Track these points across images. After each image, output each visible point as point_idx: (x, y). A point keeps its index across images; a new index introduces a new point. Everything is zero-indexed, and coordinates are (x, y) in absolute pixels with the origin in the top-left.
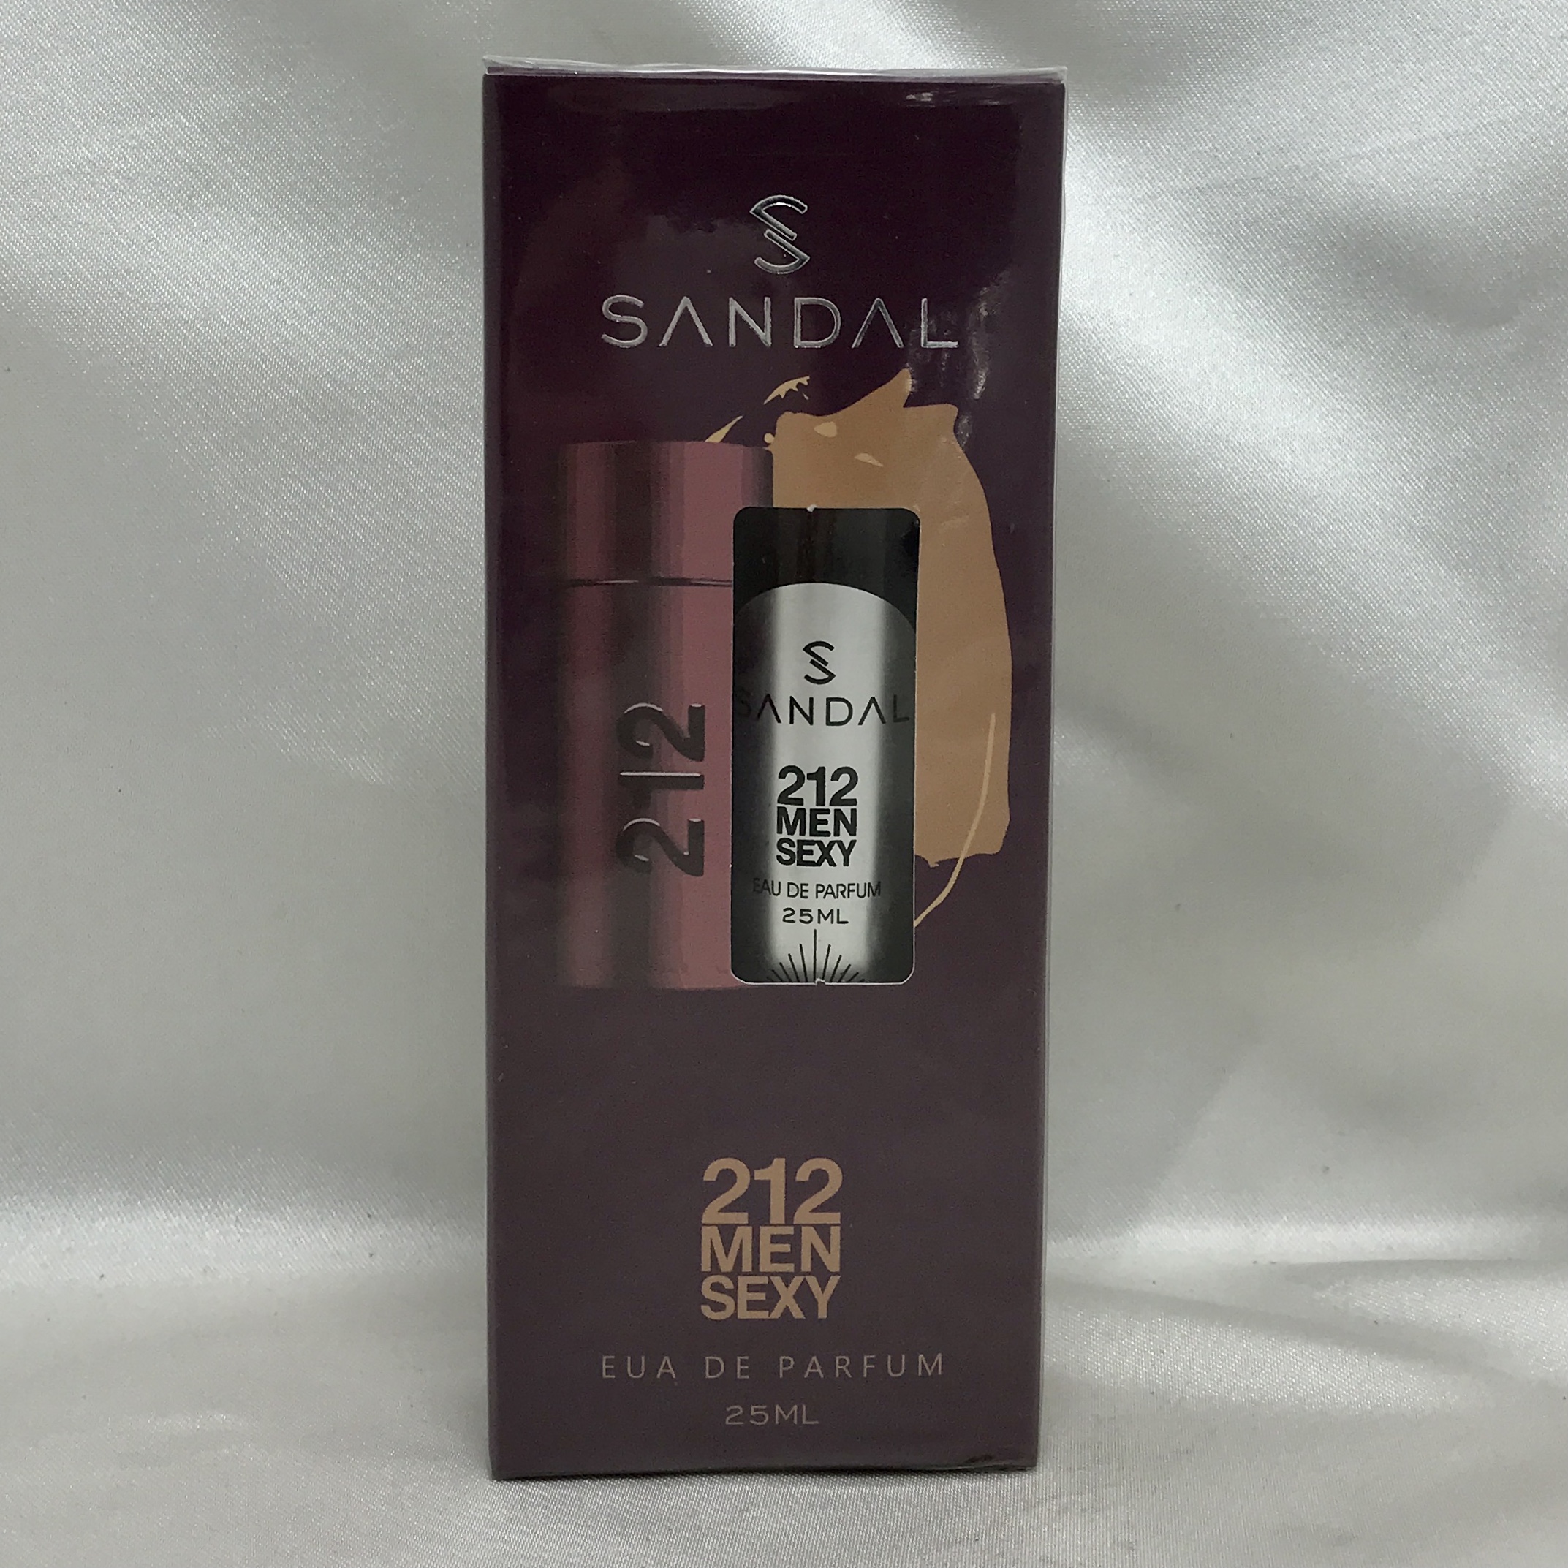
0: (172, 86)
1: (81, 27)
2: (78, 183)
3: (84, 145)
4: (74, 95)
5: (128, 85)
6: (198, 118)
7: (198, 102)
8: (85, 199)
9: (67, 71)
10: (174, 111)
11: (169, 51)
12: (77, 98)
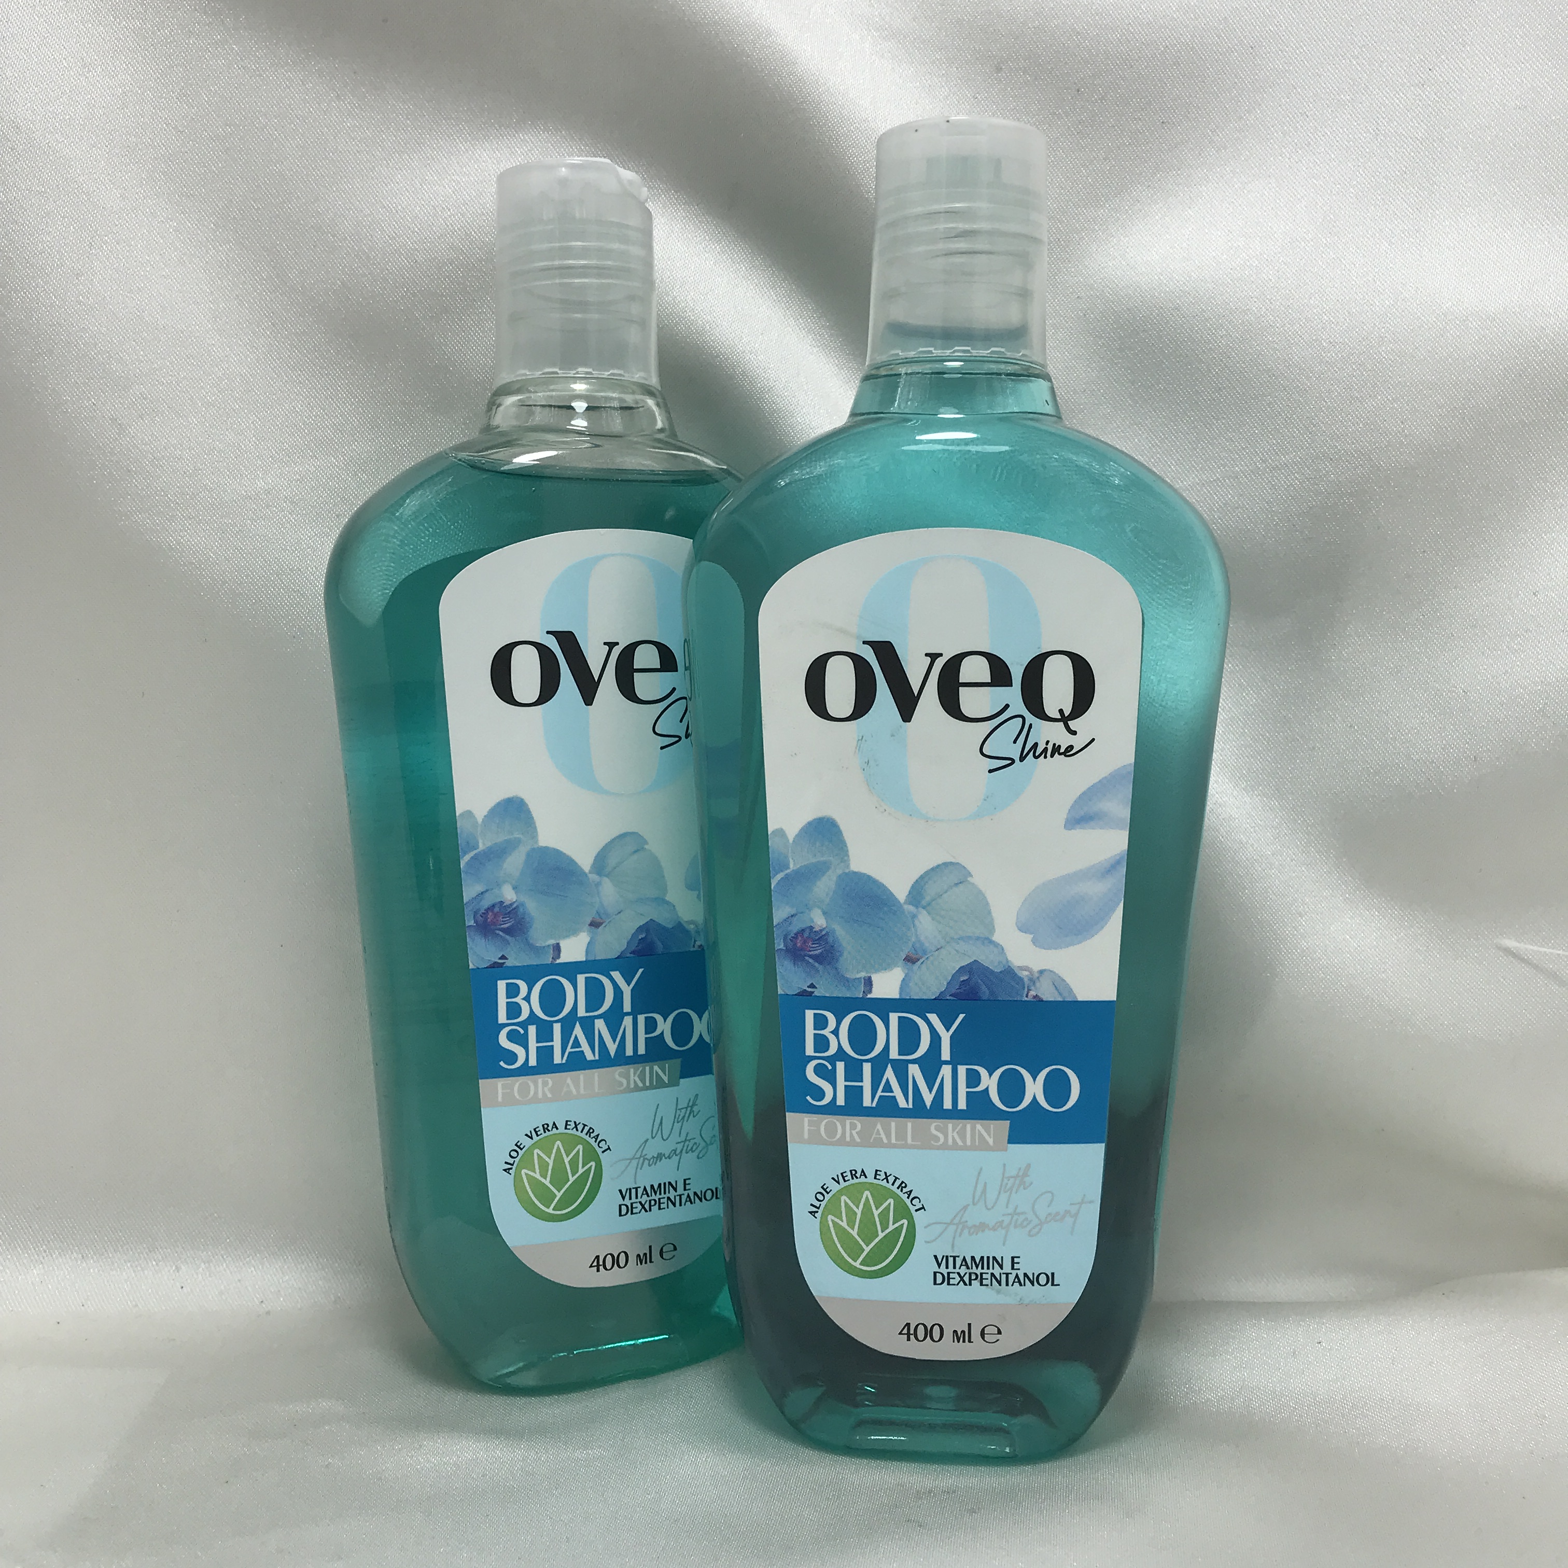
1: (261, 394)
2: (257, 506)
6: (344, 459)
7: (344, 447)
9: (250, 425)
10: (327, 454)
11: (324, 411)
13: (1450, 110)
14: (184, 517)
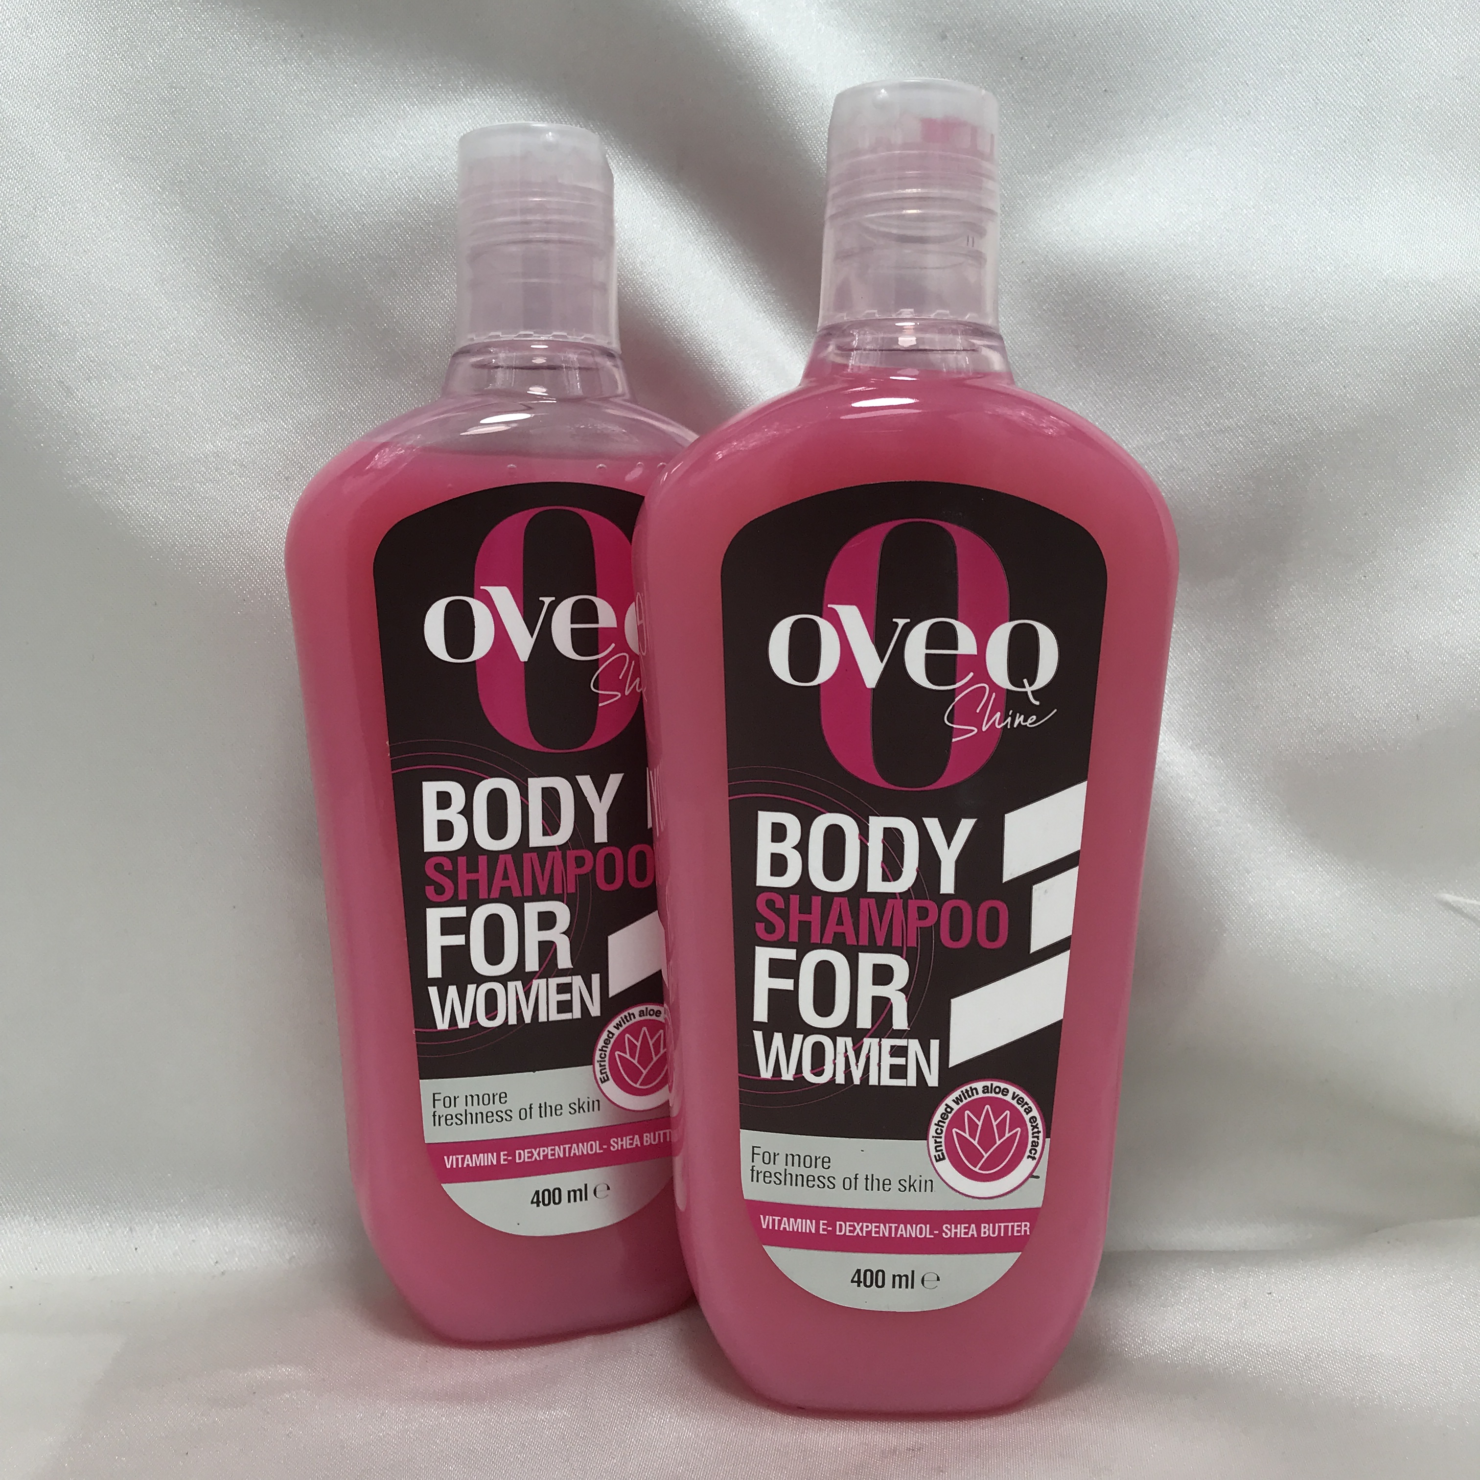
0: (274, 399)
1: (209, 357)
2: (206, 468)
3: (211, 442)
4: (204, 406)
5: (243, 398)
6: (293, 422)
8: (211, 480)
9: (198, 388)
10: (275, 417)
12: (206, 408)
13: (1389, 80)
14: (133, 480)
